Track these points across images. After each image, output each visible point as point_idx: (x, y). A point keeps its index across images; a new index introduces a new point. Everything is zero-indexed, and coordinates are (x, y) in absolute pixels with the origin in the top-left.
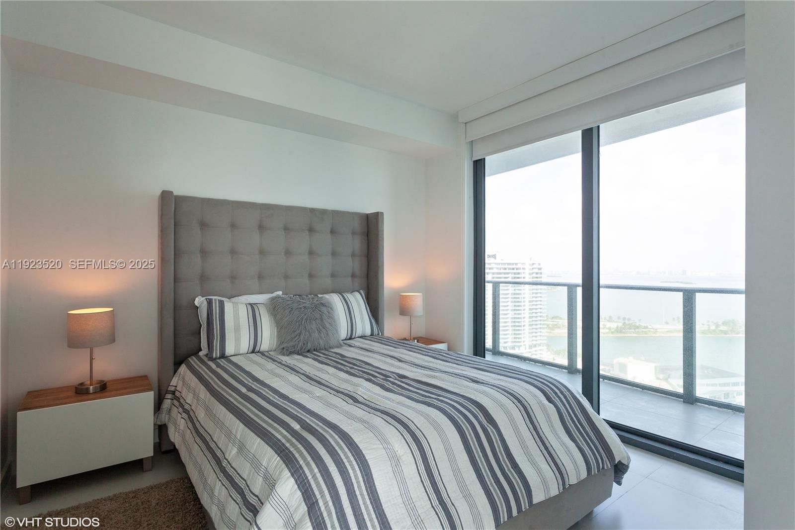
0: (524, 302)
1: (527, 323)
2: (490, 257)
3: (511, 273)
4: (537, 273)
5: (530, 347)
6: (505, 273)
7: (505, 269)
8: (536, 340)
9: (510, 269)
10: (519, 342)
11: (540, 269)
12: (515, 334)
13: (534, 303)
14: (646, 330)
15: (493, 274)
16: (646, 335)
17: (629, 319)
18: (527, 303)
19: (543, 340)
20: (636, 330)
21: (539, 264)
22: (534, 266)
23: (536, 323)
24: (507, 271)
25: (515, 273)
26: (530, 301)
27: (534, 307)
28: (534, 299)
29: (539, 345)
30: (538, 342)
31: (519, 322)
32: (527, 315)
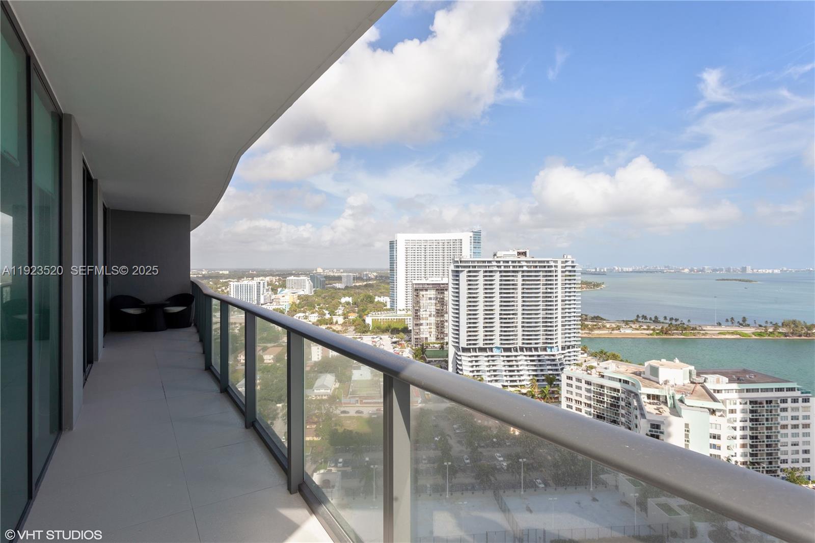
0: (556, 301)
1: (559, 324)
2: (520, 254)
3: (543, 271)
4: (570, 271)
5: (563, 348)
6: (536, 271)
7: (536, 267)
8: (570, 341)
9: (540, 267)
10: (551, 343)
11: (573, 267)
12: (546, 335)
13: (567, 302)
14: (695, 332)
15: (523, 271)
16: (694, 337)
17: (676, 320)
18: (559, 303)
19: (577, 341)
20: (684, 332)
21: (573, 262)
22: (567, 264)
23: (569, 323)
24: (538, 269)
25: (546, 271)
26: (563, 301)
27: (567, 306)
28: (567, 298)
29: (573, 347)
30: (573, 343)
31: (551, 322)
32: (559, 315)
